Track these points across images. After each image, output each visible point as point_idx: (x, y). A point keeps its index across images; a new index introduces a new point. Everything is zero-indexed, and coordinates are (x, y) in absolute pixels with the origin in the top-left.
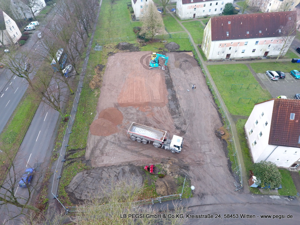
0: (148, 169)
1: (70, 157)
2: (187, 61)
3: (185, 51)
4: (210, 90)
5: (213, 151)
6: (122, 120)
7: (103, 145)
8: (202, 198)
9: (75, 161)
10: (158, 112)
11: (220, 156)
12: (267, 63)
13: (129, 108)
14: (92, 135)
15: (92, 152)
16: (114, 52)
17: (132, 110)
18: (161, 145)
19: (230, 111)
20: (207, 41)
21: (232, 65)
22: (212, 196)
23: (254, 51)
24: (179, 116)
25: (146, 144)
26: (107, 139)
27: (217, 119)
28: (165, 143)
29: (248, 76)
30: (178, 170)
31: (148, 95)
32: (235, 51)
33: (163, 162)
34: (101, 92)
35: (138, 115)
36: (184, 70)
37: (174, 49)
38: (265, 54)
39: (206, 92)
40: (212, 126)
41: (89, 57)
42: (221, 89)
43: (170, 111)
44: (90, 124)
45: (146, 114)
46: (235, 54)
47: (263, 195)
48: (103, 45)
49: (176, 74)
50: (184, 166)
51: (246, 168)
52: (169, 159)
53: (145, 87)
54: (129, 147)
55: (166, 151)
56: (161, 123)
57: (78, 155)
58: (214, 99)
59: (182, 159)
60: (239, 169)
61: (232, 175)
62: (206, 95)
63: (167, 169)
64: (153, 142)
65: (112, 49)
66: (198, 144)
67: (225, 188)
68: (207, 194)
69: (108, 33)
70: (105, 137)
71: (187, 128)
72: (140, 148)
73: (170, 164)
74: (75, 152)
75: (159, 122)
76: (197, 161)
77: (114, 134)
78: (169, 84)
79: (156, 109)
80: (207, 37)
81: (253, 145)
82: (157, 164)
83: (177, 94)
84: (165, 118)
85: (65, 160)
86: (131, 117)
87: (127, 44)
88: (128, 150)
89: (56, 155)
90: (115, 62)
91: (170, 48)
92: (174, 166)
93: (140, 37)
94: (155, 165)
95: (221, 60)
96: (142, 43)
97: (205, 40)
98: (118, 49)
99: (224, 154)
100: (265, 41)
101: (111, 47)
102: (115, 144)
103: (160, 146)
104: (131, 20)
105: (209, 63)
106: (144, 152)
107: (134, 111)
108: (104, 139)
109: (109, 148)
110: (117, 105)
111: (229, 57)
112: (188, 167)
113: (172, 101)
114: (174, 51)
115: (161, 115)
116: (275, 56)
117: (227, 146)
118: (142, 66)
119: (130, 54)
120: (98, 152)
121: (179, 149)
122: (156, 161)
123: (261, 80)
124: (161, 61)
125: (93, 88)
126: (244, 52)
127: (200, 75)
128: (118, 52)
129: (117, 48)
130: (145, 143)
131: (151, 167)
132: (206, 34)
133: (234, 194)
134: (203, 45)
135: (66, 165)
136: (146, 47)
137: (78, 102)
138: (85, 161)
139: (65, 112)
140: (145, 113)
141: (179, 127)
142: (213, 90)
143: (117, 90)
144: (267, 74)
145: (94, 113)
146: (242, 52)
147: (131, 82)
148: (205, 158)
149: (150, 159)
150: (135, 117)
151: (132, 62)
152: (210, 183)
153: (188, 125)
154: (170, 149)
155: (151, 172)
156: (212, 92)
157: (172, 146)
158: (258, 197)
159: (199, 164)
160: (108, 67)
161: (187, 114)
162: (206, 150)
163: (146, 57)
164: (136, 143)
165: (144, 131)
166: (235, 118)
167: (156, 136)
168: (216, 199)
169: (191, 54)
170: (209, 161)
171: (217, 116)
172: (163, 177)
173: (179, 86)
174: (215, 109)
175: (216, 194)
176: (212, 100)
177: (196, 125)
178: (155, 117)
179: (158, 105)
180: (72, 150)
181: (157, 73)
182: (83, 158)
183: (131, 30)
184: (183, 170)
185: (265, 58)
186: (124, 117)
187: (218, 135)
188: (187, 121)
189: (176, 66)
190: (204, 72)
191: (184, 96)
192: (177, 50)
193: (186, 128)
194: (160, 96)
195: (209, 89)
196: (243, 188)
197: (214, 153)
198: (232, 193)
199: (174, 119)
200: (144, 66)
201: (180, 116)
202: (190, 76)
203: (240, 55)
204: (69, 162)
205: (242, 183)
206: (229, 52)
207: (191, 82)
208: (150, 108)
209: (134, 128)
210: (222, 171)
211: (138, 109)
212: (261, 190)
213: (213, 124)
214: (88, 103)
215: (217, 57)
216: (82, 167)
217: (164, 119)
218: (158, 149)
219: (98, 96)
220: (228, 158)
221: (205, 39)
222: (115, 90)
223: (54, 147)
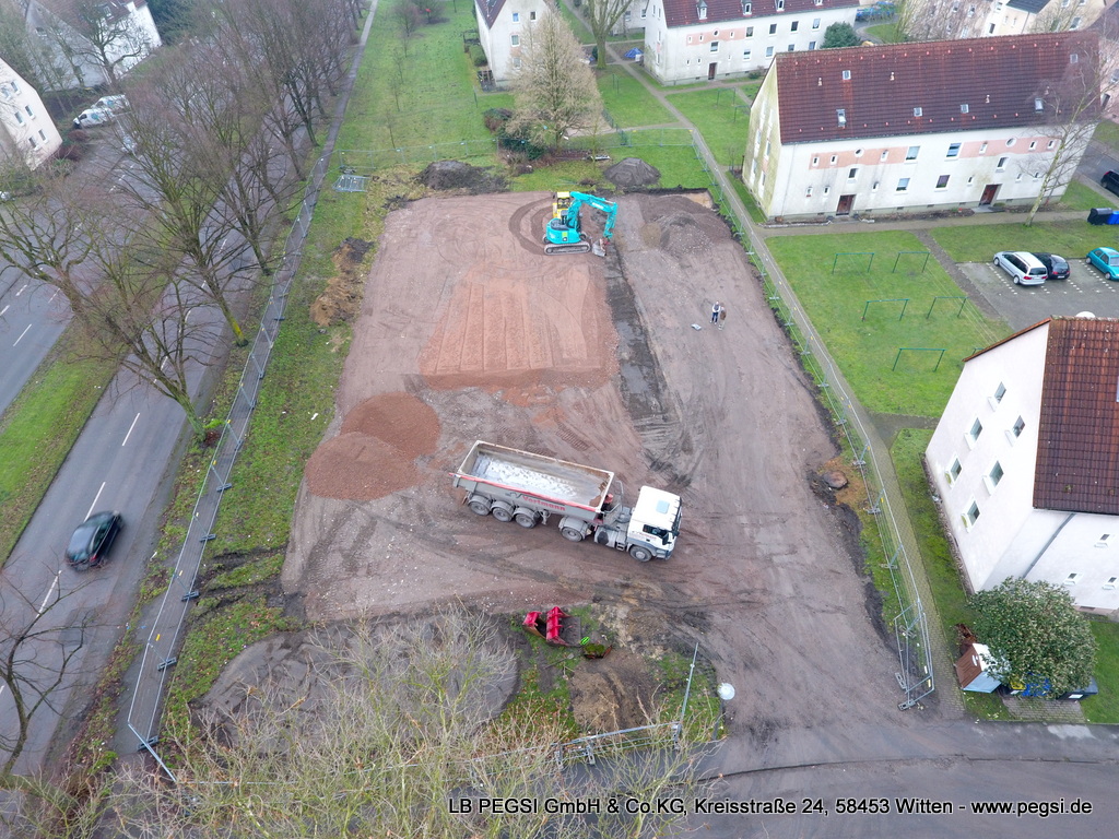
0: (541, 625)
1: (220, 580)
2: (688, 221)
3: (681, 190)
4: (781, 324)
5: (803, 551)
6: (434, 439)
7: (355, 533)
8: (764, 739)
9: (239, 598)
10: (577, 406)
11: (832, 571)
12: (996, 227)
13: (466, 394)
14: (314, 498)
15: (312, 563)
16: (409, 197)
17: (474, 398)
18: (592, 528)
19: (862, 400)
20: (762, 148)
21: (860, 234)
22: (808, 732)
23: (943, 182)
24: (662, 422)
25: (530, 527)
26: (374, 511)
27: (815, 430)
28: (609, 519)
29: (926, 273)
30: (661, 628)
31: (538, 346)
32: (870, 183)
33: (601, 599)
34: (354, 337)
35: (498, 419)
36: (678, 256)
37: (638, 182)
38: (985, 194)
39: (768, 330)
40: (793, 455)
41: (315, 215)
42: (824, 320)
43: (627, 403)
44: (309, 456)
45: (533, 413)
46: (873, 196)
47: (1022, 723)
48: (370, 174)
49: (649, 271)
50: (688, 613)
51: (943, 618)
52: (626, 586)
53: (526, 317)
54: (460, 540)
55: (614, 554)
56: (592, 448)
57: (253, 573)
58: (796, 355)
59: (676, 585)
60: (913, 618)
61: (887, 646)
62: (767, 342)
63: (617, 625)
64: (559, 517)
65: (401, 185)
66: (742, 526)
67: (858, 697)
68: (788, 724)
69: (388, 131)
70: (367, 502)
71: (697, 464)
72: (506, 544)
73: (631, 606)
74: (241, 564)
75: (581, 445)
76: (741, 592)
77: (400, 493)
78: (622, 303)
79: (569, 395)
80: (763, 134)
81: (965, 522)
82: (578, 604)
83: (654, 342)
84: (609, 429)
85: (196, 593)
86: (471, 426)
87: (458, 166)
88: (459, 551)
89: (163, 573)
90: (414, 232)
91: (623, 178)
92: (648, 613)
93: (509, 143)
94: (570, 610)
95: (820, 219)
96: (516, 165)
97: (757, 146)
98: (426, 185)
99: (851, 563)
100: (986, 143)
101: (399, 181)
102: (407, 528)
103: (589, 532)
104: (476, 88)
105: (773, 230)
106: (522, 560)
107: (483, 402)
108: (363, 510)
109: (380, 546)
110: (416, 381)
111: (849, 208)
112: (702, 616)
113: (632, 365)
114: (638, 191)
115: (591, 418)
116: (1024, 203)
117: (858, 532)
118: (517, 244)
119: (470, 203)
120: (333, 563)
121: (664, 543)
122: (574, 595)
123: (978, 286)
124: (589, 225)
125: (323, 321)
126: (904, 189)
127: (742, 271)
128: (424, 196)
129: (420, 182)
130: (528, 525)
131: (552, 618)
132: (758, 122)
133: (901, 723)
134: (749, 167)
135: (198, 613)
136: (533, 177)
137: (262, 373)
138: (280, 600)
139: (208, 410)
140: (528, 410)
141: (663, 460)
142: (795, 325)
143: (419, 330)
144: (998, 265)
145: (326, 414)
146: (898, 189)
147: (472, 300)
148: (774, 578)
149: (548, 588)
150: (489, 428)
151: (480, 228)
152: (799, 678)
153: (697, 454)
154: (629, 545)
155: (553, 635)
156: (789, 331)
157: (635, 529)
158: (1001, 732)
159: (749, 604)
160: (386, 249)
161: (696, 414)
162: (776, 549)
163: (533, 212)
164: (490, 523)
165: (521, 476)
166: (884, 425)
167: (571, 492)
168: (826, 741)
169: (704, 201)
170: (788, 590)
171: (812, 419)
172: (601, 657)
173: (659, 313)
174: (802, 393)
175: (824, 723)
176: (789, 361)
177: (732, 455)
178: (568, 426)
179: (577, 379)
180: (227, 555)
181: (574, 268)
182: (271, 587)
183: (477, 122)
184: (684, 627)
185: (985, 209)
186: (445, 425)
187: (823, 490)
188: (695, 438)
189: (649, 242)
190: (754, 261)
191: (681, 347)
192: (650, 187)
193: (691, 466)
194: (588, 346)
195: (778, 322)
196: (933, 696)
197: (809, 559)
198: (889, 718)
199: (643, 430)
200: (524, 243)
201: (665, 419)
202: (701, 276)
203: (892, 200)
204: (214, 600)
205: (931, 675)
206: (848, 188)
207: (707, 296)
208: (549, 391)
209: (483, 465)
210: (845, 630)
211: (499, 395)
212: (1011, 704)
213: (800, 449)
214: (303, 375)
215: (804, 206)
216: (266, 622)
217: (602, 433)
218: (581, 545)
219: (343, 352)
220: (864, 576)
221: (757, 140)
222: (410, 329)
223: (156, 545)
